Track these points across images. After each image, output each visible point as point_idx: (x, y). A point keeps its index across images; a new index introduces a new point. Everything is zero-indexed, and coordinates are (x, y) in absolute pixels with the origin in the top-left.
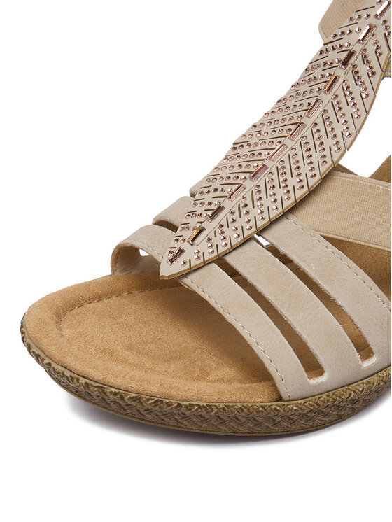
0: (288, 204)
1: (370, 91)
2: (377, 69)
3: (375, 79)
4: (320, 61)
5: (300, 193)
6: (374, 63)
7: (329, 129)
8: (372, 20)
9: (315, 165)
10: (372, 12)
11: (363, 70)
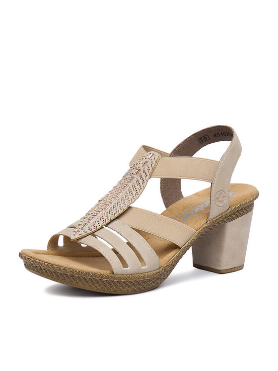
0: (117, 215)
1: (145, 181)
2: (148, 174)
3: (147, 178)
4: (129, 173)
5: (121, 212)
6: (147, 173)
7: (134, 189)
8: (147, 160)
9: (126, 203)
10: (147, 157)
11: (143, 175)
